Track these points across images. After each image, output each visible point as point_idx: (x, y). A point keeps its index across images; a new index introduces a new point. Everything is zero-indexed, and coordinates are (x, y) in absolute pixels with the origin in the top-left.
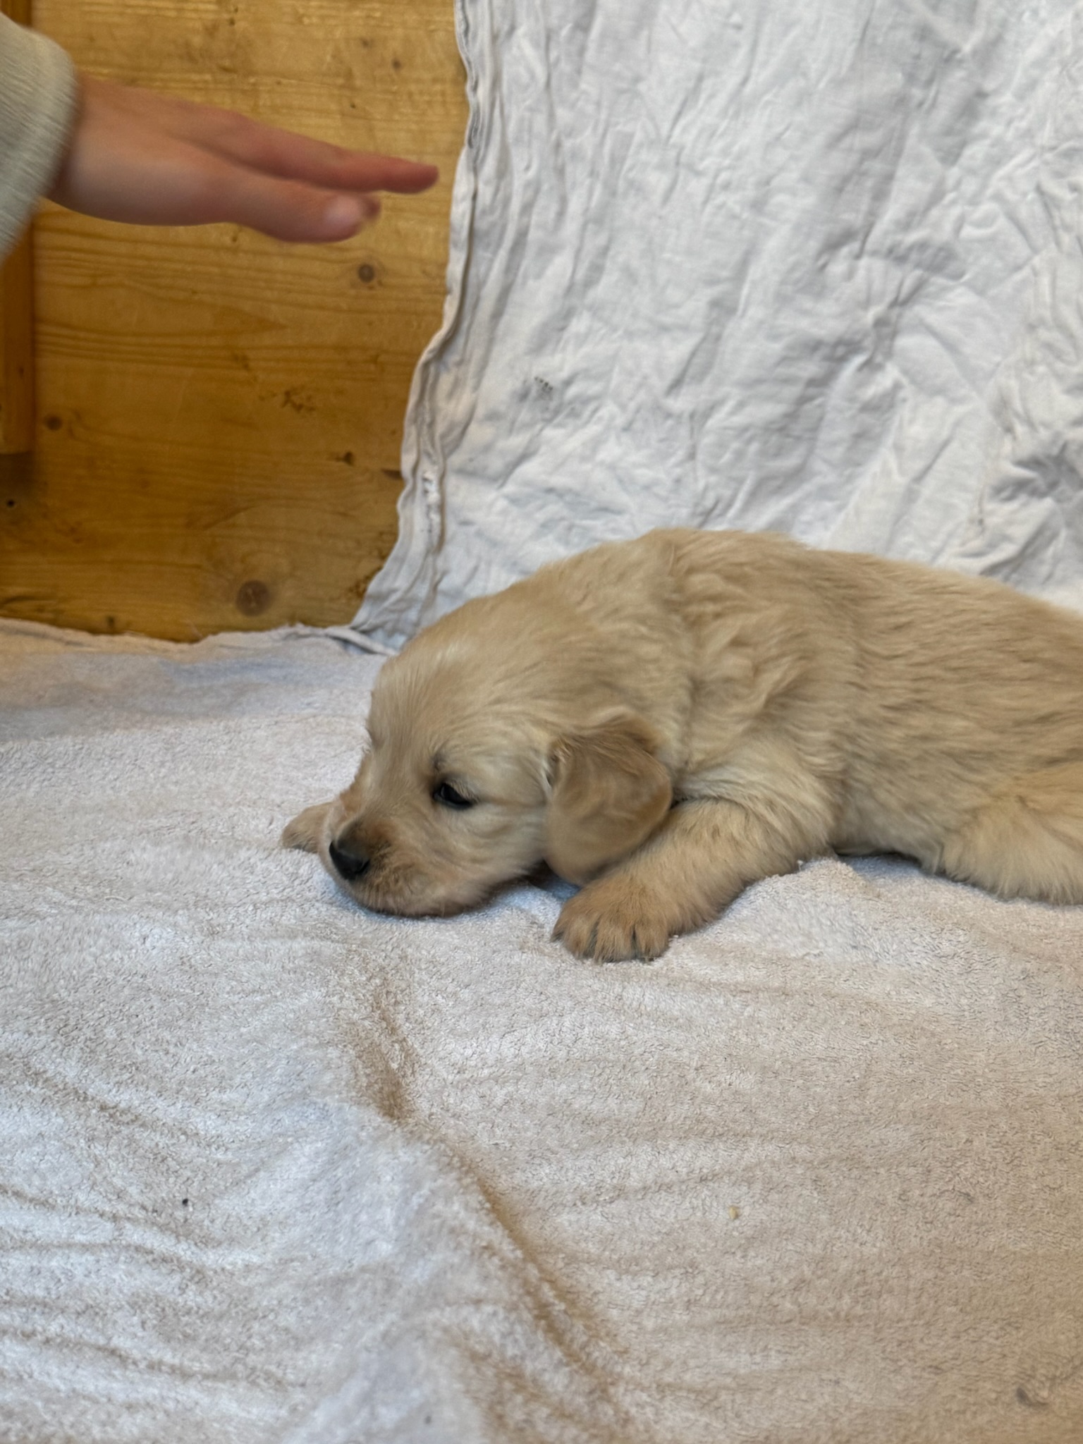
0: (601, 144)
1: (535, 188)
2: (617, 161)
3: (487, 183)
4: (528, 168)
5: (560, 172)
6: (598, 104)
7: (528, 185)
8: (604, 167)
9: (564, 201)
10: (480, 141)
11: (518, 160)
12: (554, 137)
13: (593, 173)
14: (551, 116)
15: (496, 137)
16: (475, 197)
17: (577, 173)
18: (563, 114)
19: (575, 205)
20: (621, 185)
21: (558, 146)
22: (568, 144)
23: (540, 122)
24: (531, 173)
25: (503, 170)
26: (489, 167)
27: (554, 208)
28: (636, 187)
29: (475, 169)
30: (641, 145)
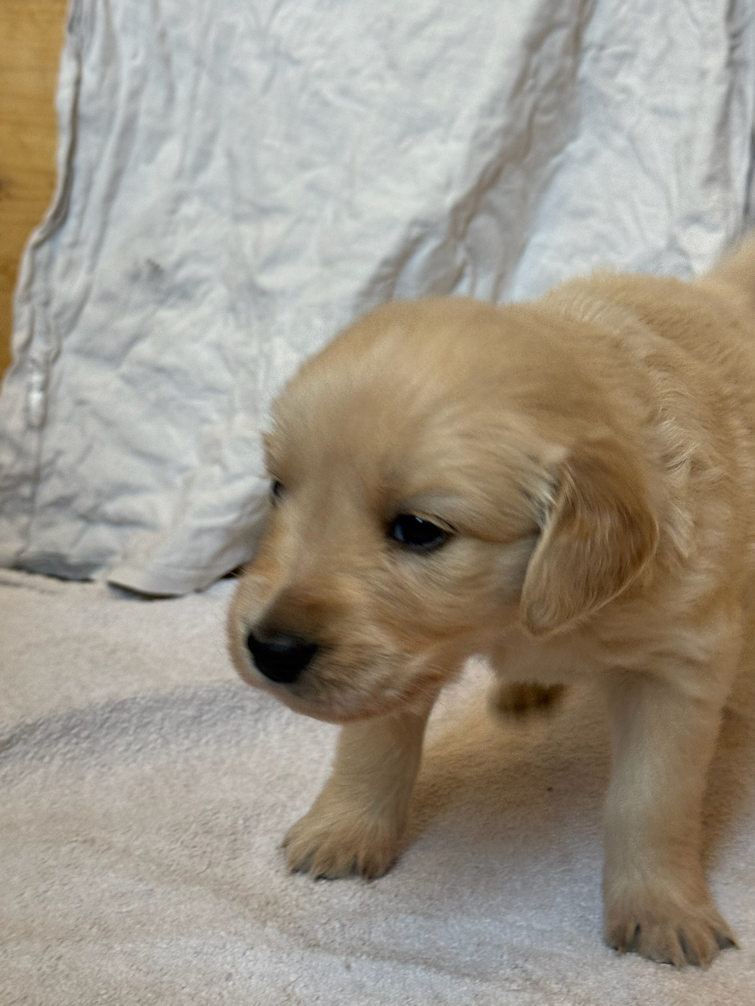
1: (142, 74)
2: (221, 50)
3: (91, 69)
4: (134, 56)
5: (167, 61)
7: (135, 71)
9: (171, 89)
10: (82, 29)
12: (159, 25)
13: (198, 62)
14: (156, 6)
15: (100, 27)
16: (78, 82)
17: (182, 62)
18: (167, 4)
19: (182, 91)
20: (226, 74)
21: (163, 34)
23: (144, 12)
24: (139, 61)
25: (109, 56)
26: (93, 56)
27: (163, 94)
28: (239, 76)
29: (79, 58)
30: (243, 37)
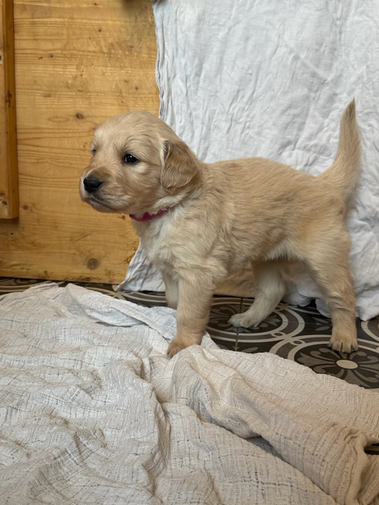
0: (205, 113)
1: (183, 128)
2: (210, 119)
4: (181, 122)
5: (192, 123)
6: (204, 100)
7: (181, 127)
8: (206, 122)
9: (193, 132)
10: (164, 113)
11: (177, 119)
12: (189, 111)
13: (203, 123)
14: (188, 105)
15: (170, 112)
17: (197, 123)
18: (192, 104)
19: (197, 133)
20: (212, 127)
21: (191, 114)
22: (194, 113)
23: (185, 107)
24: (182, 124)
25: (173, 123)
27: (190, 134)
28: (217, 127)
30: (219, 114)
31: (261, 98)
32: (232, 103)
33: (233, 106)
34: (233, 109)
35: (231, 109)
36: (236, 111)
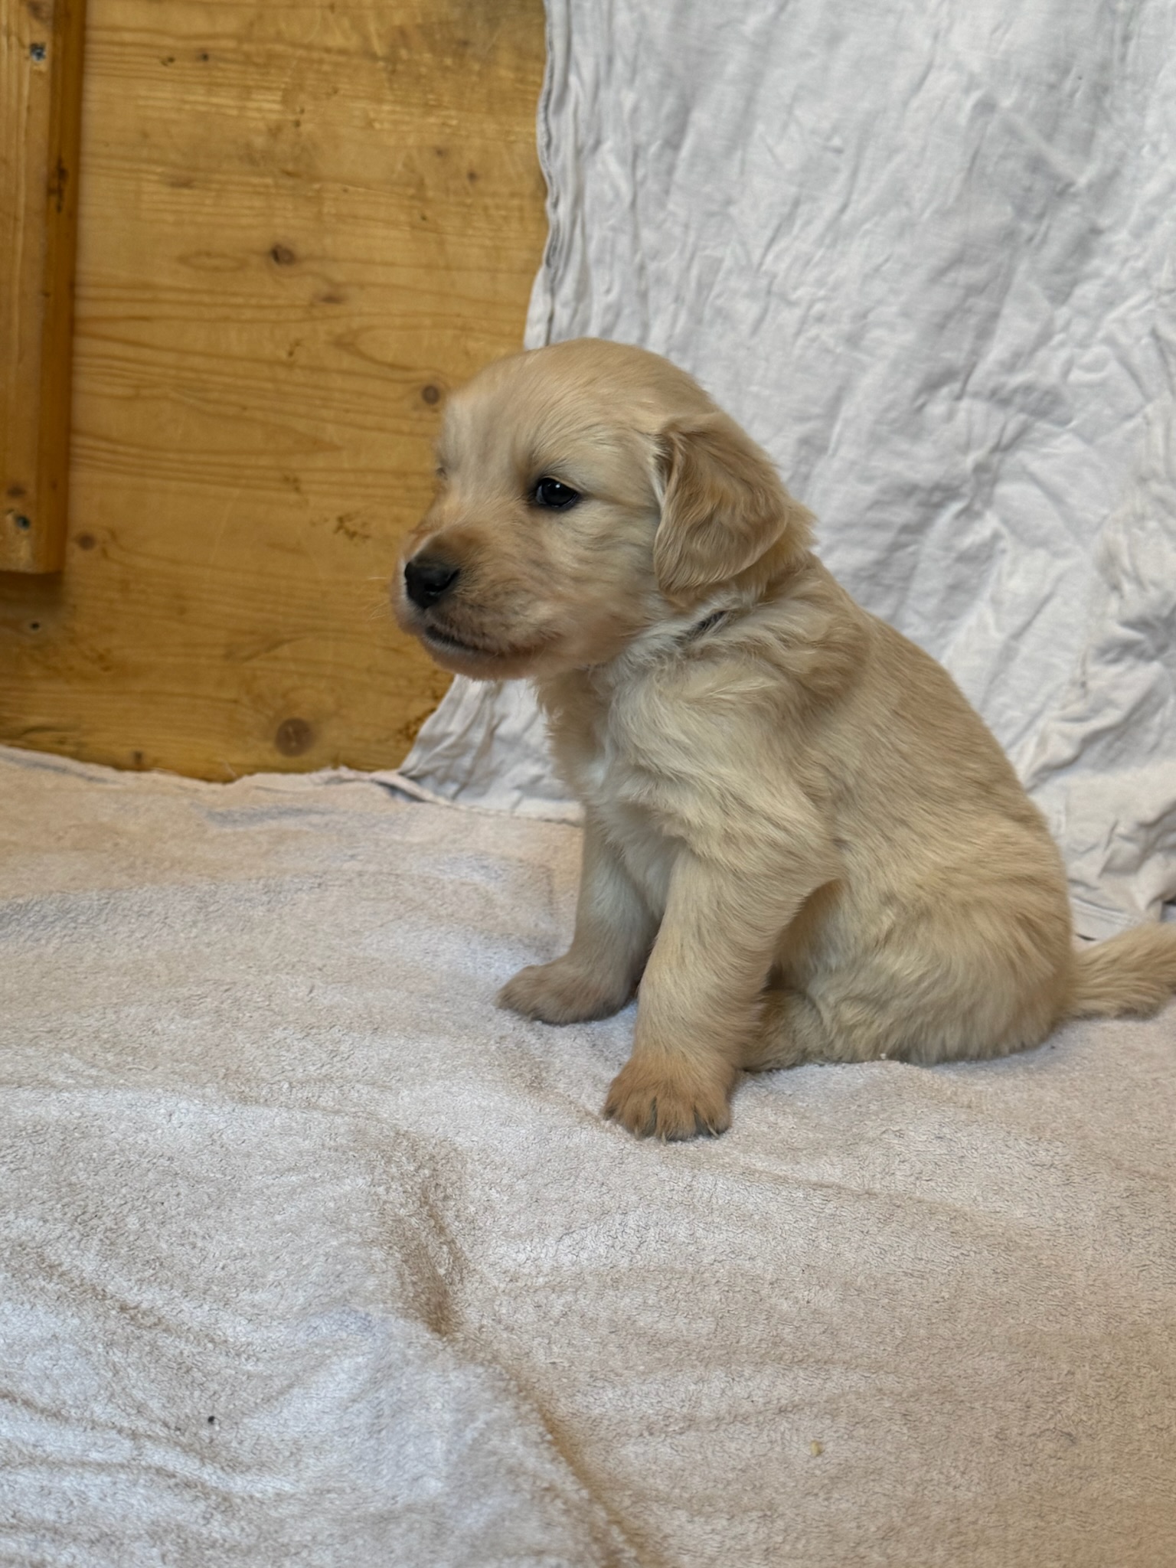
0: (688, 268)
1: (616, 310)
2: (703, 287)
3: (565, 305)
4: (608, 291)
5: (643, 296)
6: (686, 227)
7: (608, 308)
8: (689, 295)
9: (645, 327)
10: (559, 261)
11: (598, 281)
12: (638, 258)
13: (678, 299)
14: (636, 237)
15: (576, 258)
16: (551, 319)
17: (661, 299)
18: (648, 236)
19: (658, 330)
20: (708, 313)
21: (642, 268)
22: (652, 267)
23: (624, 243)
24: (613, 296)
25: (582, 292)
26: (567, 289)
27: (637, 333)
29: (552, 290)
30: (730, 272)
31: (867, 226)
32: (772, 241)
33: (776, 248)
34: (778, 257)
35: (770, 257)
36: (783, 266)
